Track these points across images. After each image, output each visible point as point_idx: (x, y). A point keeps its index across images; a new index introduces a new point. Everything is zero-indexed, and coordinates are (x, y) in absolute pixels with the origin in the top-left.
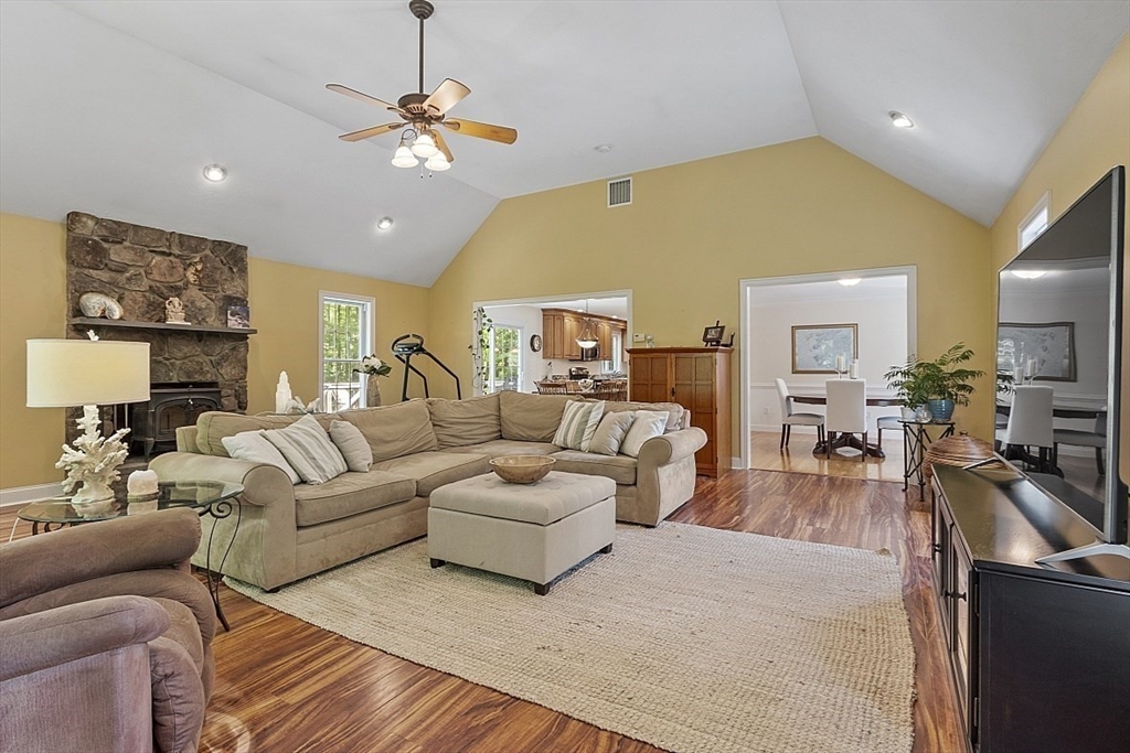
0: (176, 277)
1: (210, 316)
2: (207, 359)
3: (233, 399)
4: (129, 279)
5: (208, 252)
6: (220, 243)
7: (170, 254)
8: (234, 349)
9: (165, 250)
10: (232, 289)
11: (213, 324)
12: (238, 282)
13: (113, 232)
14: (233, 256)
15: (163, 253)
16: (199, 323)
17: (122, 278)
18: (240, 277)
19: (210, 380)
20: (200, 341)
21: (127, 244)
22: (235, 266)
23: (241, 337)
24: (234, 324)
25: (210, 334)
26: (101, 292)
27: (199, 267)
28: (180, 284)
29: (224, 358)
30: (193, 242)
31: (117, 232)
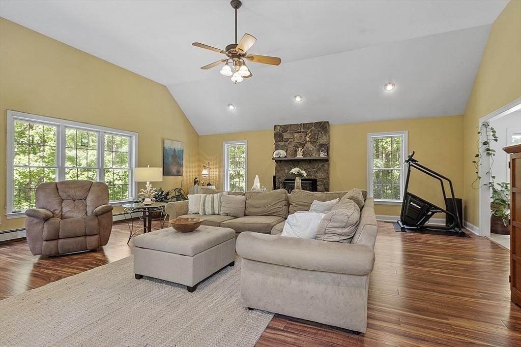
0: (302, 140)
1: (314, 153)
2: (312, 170)
3: (322, 186)
4: (289, 143)
5: (313, 128)
6: (317, 123)
7: (300, 132)
8: (323, 165)
9: (299, 131)
10: (323, 140)
11: (315, 156)
12: (324, 137)
13: (284, 129)
14: (323, 127)
15: (298, 132)
16: (310, 156)
17: (287, 143)
18: (325, 135)
19: (313, 178)
20: (310, 163)
21: (288, 132)
22: (323, 131)
23: (326, 161)
24: (323, 155)
25: (314, 160)
26: (281, 149)
27: (310, 135)
28: (304, 142)
29: (319, 170)
30: (308, 125)
31: (285, 128)
